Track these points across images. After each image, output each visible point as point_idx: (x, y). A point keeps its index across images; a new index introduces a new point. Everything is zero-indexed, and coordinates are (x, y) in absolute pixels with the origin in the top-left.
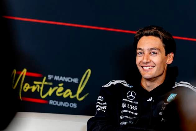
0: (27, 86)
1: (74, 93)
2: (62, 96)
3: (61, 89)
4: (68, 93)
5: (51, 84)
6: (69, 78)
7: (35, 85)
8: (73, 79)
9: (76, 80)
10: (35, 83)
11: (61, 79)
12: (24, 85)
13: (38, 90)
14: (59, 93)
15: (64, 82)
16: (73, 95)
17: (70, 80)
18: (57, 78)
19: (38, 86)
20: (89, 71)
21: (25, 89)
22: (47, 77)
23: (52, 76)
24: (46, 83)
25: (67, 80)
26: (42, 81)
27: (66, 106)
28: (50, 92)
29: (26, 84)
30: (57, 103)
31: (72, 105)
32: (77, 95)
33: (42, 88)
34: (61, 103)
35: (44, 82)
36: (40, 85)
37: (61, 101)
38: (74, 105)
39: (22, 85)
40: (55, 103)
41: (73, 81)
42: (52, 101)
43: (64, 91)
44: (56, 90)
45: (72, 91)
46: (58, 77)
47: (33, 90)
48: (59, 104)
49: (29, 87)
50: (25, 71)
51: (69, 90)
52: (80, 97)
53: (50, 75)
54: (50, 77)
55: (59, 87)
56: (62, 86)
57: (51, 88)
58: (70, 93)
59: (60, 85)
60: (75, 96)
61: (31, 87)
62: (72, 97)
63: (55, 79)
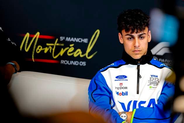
0: (40, 48)
1: (84, 52)
2: (73, 55)
3: (72, 49)
4: (78, 52)
5: (63, 45)
6: (80, 39)
7: (48, 47)
8: (83, 39)
9: (85, 41)
10: (48, 44)
11: (72, 40)
12: (36, 47)
13: (50, 52)
14: (70, 53)
15: (75, 43)
16: (82, 54)
17: (80, 40)
18: (68, 39)
19: (51, 47)
20: (98, 31)
21: (38, 50)
22: (59, 39)
23: (64, 38)
24: (58, 44)
25: (78, 40)
26: (54, 43)
27: (76, 64)
28: (62, 52)
29: (39, 47)
30: (68, 62)
31: (81, 64)
32: (87, 54)
33: (54, 49)
34: (72, 62)
35: (56, 44)
36: (53, 47)
37: (71, 61)
38: (84, 64)
39: (34, 47)
40: (66, 62)
41: (83, 42)
42: (63, 61)
43: (74, 51)
44: (67, 51)
45: (82, 51)
46: (70, 38)
47: (46, 52)
48: (69, 63)
49: (41, 49)
50: (38, 33)
51: (79, 50)
52: (89, 55)
53: (62, 37)
54: (62, 38)
55: (70, 47)
56: (73, 47)
57: (62, 49)
58: (80, 53)
59: (71, 45)
60: (84, 55)
61: (44, 49)
62: (81, 56)
63: (66, 40)
